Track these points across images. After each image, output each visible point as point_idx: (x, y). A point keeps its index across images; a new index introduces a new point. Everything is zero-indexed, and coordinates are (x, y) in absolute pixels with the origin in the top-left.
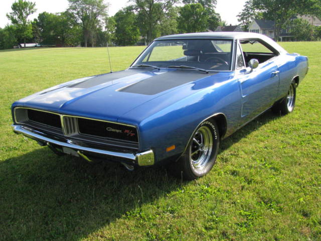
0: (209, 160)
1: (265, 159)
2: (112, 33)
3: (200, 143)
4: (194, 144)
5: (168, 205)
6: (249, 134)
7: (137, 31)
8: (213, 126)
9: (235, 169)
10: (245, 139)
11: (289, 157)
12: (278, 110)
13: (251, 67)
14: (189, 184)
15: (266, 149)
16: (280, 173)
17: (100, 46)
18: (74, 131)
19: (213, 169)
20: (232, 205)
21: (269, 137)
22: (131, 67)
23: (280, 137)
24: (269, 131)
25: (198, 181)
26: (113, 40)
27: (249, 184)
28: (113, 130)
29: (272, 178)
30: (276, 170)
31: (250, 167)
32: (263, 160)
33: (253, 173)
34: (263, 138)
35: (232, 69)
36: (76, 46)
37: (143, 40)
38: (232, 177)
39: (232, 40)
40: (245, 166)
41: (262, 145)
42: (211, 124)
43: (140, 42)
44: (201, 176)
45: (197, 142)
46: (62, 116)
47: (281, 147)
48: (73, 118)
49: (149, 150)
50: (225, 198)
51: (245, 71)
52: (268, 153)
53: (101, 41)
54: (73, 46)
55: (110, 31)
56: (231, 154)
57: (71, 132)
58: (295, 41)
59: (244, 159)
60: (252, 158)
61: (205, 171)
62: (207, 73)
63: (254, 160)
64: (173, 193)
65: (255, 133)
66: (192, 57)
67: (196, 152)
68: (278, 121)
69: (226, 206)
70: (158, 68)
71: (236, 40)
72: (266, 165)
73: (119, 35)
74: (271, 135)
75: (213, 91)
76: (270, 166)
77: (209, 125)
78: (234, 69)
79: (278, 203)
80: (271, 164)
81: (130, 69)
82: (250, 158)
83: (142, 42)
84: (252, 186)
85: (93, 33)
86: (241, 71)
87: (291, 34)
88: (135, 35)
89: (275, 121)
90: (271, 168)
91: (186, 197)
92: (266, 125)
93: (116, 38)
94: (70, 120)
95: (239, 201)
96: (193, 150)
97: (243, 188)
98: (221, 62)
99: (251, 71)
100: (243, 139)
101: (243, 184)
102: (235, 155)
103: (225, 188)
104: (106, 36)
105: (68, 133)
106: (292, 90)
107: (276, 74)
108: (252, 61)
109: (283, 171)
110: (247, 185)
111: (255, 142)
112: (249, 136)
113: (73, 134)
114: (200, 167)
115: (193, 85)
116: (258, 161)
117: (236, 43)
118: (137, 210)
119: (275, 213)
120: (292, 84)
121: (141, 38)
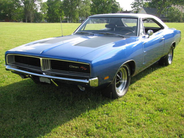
0: (125, 88)
1: (157, 89)
2: (45, 14)
3: (120, 77)
4: (118, 78)
5: (104, 111)
6: (146, 75)
7: (62, 13)
8: (128, 68)
9: (140, 94)
10: (144, 78)
11: (171, 88)
12: (163, 62)
13: (148, 35)
14: (115, 101)
15: (157, 84)
16: (167, 96)
17: (36, 22)
18: (48, 68)
19: (127, 93)
20: (141, 111)
21: (158, 77)
22: (75, 33)
23: (165, 78)
24: (158, 74)
25: (120, 99)
26: (45, 18)
27: (149, 101)
28: (73, 67)
29: (162, 98)
30: (164, 94)
31: (149, 93)
32: (156, 89)
33: (151, 96)
34: (154, 78)
35: (137, 35)
36: (19, 22)
37: (66, 19)
38: (139, 97)
39: (137, 18)
40: (145, 92)
41: (154, 81)
42: (127, 67)
43: (64, 20)
44: (121, 97)
45: (119, 76)
46: (41, 59)
47: (166, 83)
48: (47, 60)
49: (95, 77)
50: (136, 107)
51: (145, 37)
52: (158, 86)
53: (37, 19)
54: (17, 22)
55: (43, 12)
56: (137, 86)
57: (46, 68)
58: (170, 22)
59: (145, 89)
60: (149, 88)
61: (123, 94)
62: (123, 37)
63: (151, 89)
64: (106, 105)
65: (149, 75)
66: (110, 29)
67: (118, 83)
68: (163, 69)
69: (137, 111)
70: (93, 34)
71: (140, 18)
72: (158, 92)
73: (50, 15)
74: (159, 77)
75: (125, 48)
76: (161, 92)
77: (126, 67)
78: (139, 36)
79: (167, 110)
80: (161, 91)
81: (74, 34)
82: (148, 88)
83: (66, 20)
84: (151, 102)
85: (32, 13)
86: (143, 37)
87: (167, 18)
88: (61, 16)
89: (161, 69)
90: (161, 94)
91: (114, 107)
92: (156, 71)
93: (48, 17)
94: (46, 61)
95: (144, 109)
96: (117, 81)
97: (146, 103)
98: (130, 31)
99: (148, 37)
100: (143, 79)
101: (146, 101)
102: (139, 87)
103: (135, 103)
104: (40, 16)
105: (44, 69)
106: (171, 51)
107: (162, 40)
108: (149, 31)
109: (168, 95)
110: (148, 102)
111: (150, 80)
112: (146, 77)
113: (47, 70)
114: (120, 91)
115: (114, 44)
116: (153, 90)
117: (140, 20)
118: (87, 113)
119: (165, 115)
120: (171, 47)
121: (65, 17)
